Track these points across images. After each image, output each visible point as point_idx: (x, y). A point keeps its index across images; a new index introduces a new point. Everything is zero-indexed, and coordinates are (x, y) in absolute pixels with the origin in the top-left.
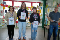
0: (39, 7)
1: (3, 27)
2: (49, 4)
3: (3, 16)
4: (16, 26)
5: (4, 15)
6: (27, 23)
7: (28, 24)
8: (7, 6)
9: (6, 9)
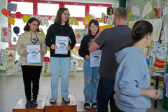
0: (107, 17)
1: (9, 73)
2: (133, 8)
3: (10, 43)
4: (45, 71)
5: (12, 39)
6: (75, 63)
7: (77, 64)
8: (19, 15)
9: (16, 25)
